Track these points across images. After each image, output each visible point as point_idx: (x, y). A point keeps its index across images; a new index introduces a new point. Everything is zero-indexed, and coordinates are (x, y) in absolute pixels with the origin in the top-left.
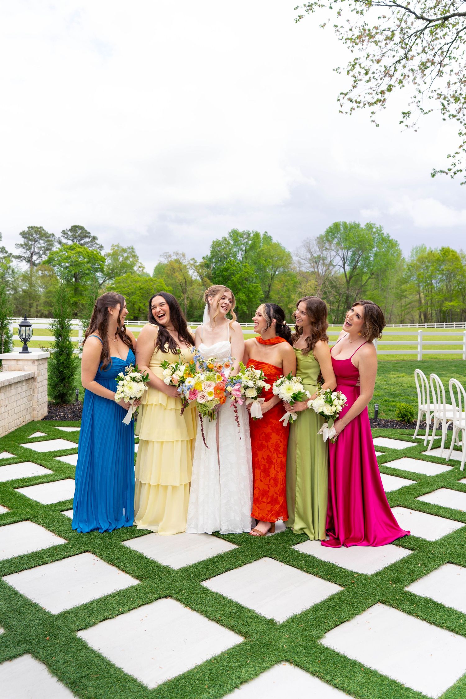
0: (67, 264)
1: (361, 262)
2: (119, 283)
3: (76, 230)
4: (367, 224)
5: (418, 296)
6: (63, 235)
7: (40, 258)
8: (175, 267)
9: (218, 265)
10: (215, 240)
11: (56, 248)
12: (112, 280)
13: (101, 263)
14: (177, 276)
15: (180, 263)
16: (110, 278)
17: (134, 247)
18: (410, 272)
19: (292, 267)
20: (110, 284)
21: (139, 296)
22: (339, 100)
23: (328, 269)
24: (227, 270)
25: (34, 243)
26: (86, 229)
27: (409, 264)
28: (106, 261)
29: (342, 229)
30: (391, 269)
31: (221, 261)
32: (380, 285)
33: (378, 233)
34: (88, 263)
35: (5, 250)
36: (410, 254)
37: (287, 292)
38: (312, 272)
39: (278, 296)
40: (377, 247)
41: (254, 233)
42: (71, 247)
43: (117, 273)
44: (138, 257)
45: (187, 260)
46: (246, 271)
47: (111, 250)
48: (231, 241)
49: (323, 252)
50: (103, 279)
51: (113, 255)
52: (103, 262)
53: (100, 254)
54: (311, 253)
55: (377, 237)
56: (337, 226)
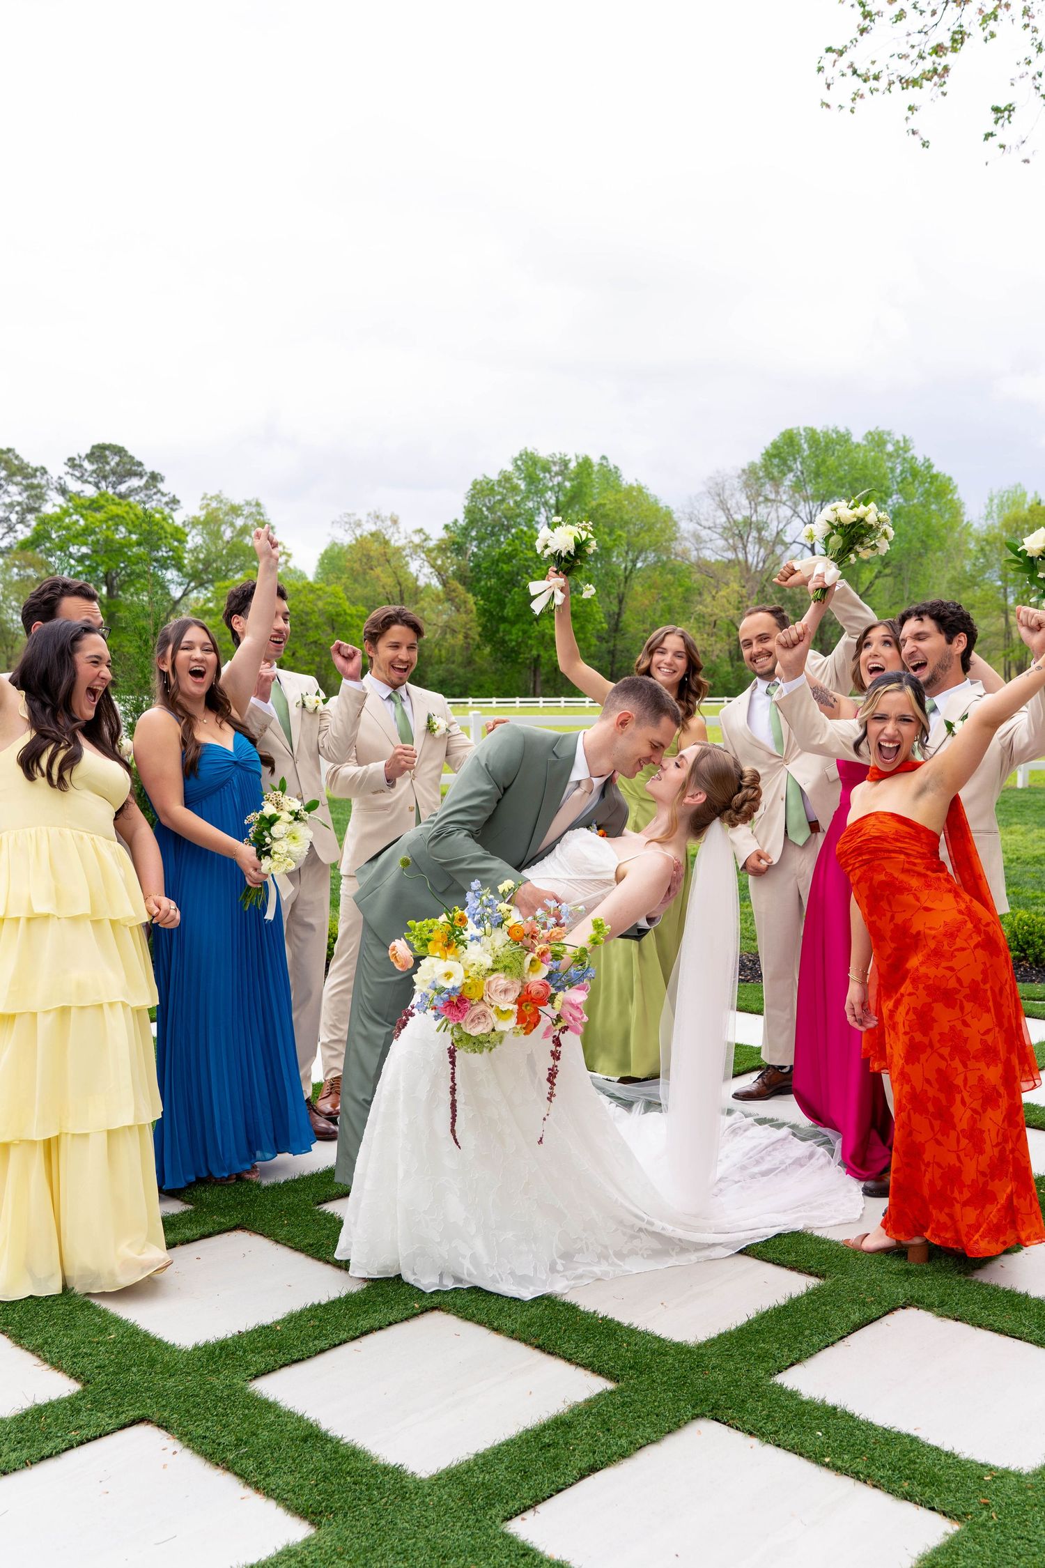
0: (85, 550)
3: (106, 457)
4: (871, 432)
5: (1003, 620)
6: (70, 471)
7: (12, 534)
8: (372, 553)
9: (484, 546)
10: (480, 478)
11: (54, 505)
12: (206, 589)
13: (176, 544)
14: (378, 578)
15: (387, 543)
16: (202, 584)
17: (261, 501)
18: (985, 556)
19: (679, 548)
20: (202, 602)
22: (820, 69)
23: (773, 552)
24: (509, 557)
26: (131, 453)
27: (983, 536)
28: (189, 538)
29: (805, 446)
30: (936, 550)
31: (492, 534)
32: (906, 595)
33: (898, 456)
34: (139, 544)
36: (984, 512)
38: (730, 561)
39: (641, 627)
40: (900, 491)
41: (580, 460)
42: (93, 502)
43: (218, 570)
45: (402, 535)
47: (201, 509)
48: (520, 482)
49: (758, 509)
50: (184, 587)
51: (206, 523)
52: (179, 541)
53: (170, 521)
54: (726, 510)
55: (899, 466)
56: (790, 438)
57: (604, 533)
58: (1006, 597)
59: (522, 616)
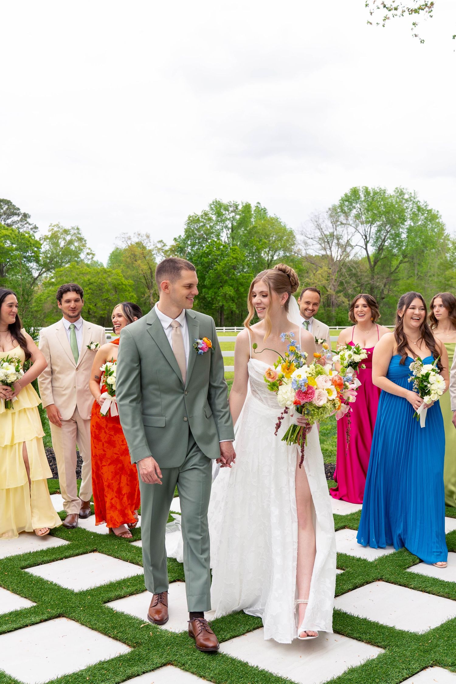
1: (389, 240)
2: (60, 276)
4: (397, 188)
8: (136, 253)
9: (194, 249)
10: (192, 214)
12: (51, 272)
13: (36, 249)
14: (139, 266)
15: (144, 248)
16: (48, 270)
17: (79, 227)
19: (296, 249)
20: (48, 279)
21: (88, 294)
23: (345, 251)
24: (208, 254)
26: (13, 203)
28: (42, 246)
29: (362, 196)
30: (431, 249)
31: (199, 243)
32: (416, 272)
33: (411, 200)
34: (16, 249)
38: (323, 255)
40: (412, 219)
41: (244, 205)
43: (57, 262)
44: (85, 241)
45: (152, 244)
46: (234, 256)
47: (49, 231)
48: (212, 216)
49: (337, 228)
50: (39, 271)
51: (51, 238)
52: (37, 248)
53: (33, 238)
54: (320, 229)
55: (411, 206)
56: (355, 192)
57: (257, 241)
59: (214, 284)
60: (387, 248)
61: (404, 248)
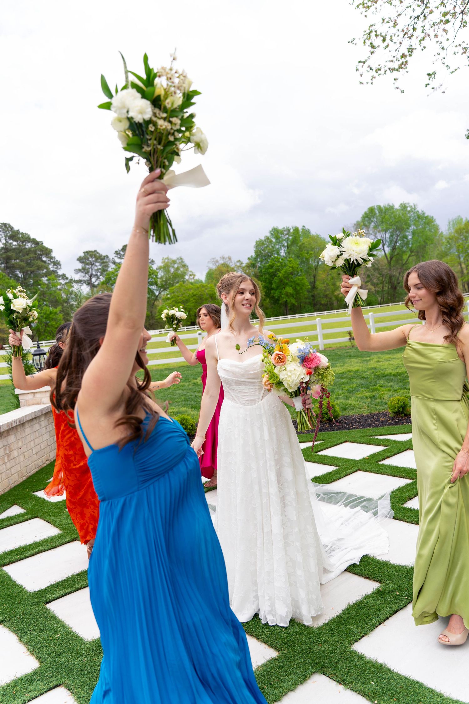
1: (400, 242)
2: (173, 292)
4: (401, 204)
5: (459, 267)
6: (116, 255)
7: (99, 280)
8: (223, 271)
9: (263, 264)
10: (258, 240)
12: (167, 291)
13: (154, 276)
15: (228, 266)
16: (165, 289)
17: (183, 257)
18: (450, 244)
20: (165, 295)
21: (193, 303)
24: (271, 267)
25: (91, 266)
27: (448, 236)
28: (159, 274)
29: (377, 212)
30: (430, 244)
31: (265, 259)
33: (412, 211)
35: (65, 276)
36: (447, 228)
37: (332, 280)
39: (323, 285)
40: (414, 225)
41: (294, 228)
43: (170, 283)
44: (187, 266)
45: (233, 263)
46: (291, 265)
47: (162, 263)
48: (273, 239)
50: (159, 291)
51: (164, 268)
52: (156, 275)
53: (152, 269)
55: (413, 215)
56: (371, 210)
57: (306, 253)
58: (460, 258)
59: (279, 287)
60: (399, 247)
61: (410, 246)
